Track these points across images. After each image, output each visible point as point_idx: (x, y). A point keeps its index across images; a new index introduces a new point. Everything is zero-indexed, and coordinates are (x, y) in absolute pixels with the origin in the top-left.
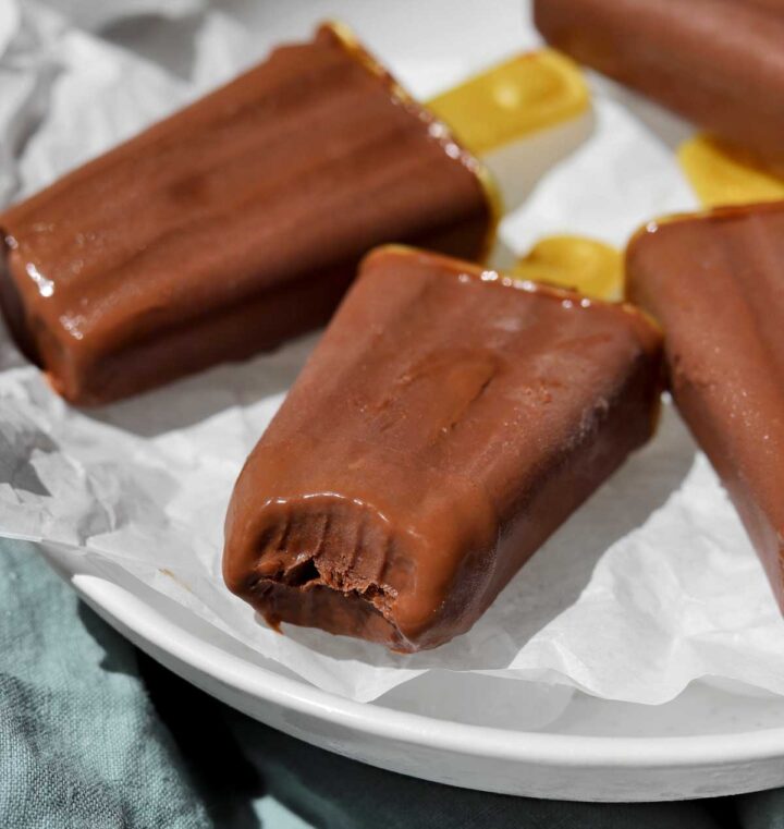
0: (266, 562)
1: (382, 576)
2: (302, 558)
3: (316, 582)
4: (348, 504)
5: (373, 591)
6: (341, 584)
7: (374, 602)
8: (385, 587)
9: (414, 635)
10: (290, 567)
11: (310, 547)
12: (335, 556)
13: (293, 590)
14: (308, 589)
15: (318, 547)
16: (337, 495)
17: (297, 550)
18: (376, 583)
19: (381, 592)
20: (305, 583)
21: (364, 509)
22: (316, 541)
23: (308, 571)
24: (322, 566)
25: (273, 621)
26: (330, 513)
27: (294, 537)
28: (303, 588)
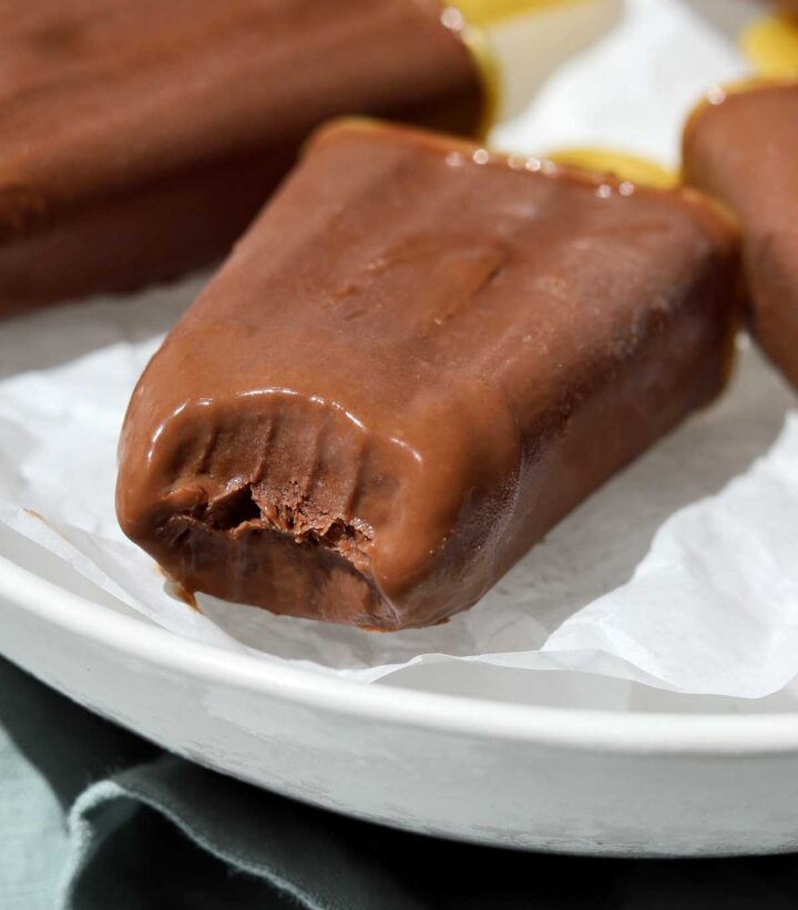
0: (182, 488)
1: (353, 507)
2: (235, 484)
3: (255, 524)
4: (302, 403)
5: (341, 530)
6: (291, 525)
7: (341, 547)
8: (358, 524)
9: (400, 592)
10: (216, 498)
11: (245, 470)
12: (284, 480)
13: (218, 534)
14: (242, 535)
15: (257, 469)
16: (286, 391)
17: (226, 475)
18: (344, 518)
19: (351, 532)
20: (236, 525)
21: (327, 410)
22: (254, 459)
23: (243, 506)
24: (263, 498)
25: (187, 590)
26: (276, 416)
27: (222, 453)
28: (234, 531)
